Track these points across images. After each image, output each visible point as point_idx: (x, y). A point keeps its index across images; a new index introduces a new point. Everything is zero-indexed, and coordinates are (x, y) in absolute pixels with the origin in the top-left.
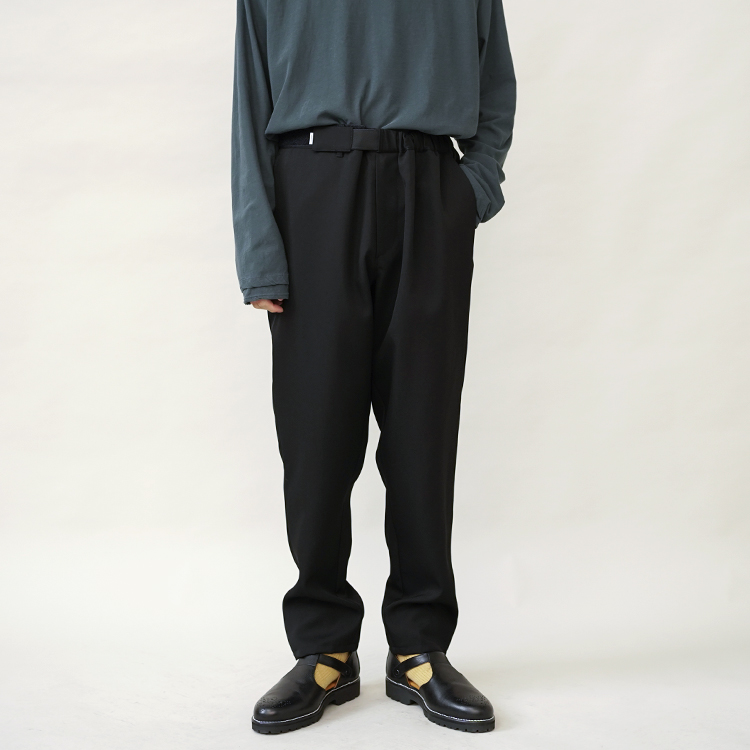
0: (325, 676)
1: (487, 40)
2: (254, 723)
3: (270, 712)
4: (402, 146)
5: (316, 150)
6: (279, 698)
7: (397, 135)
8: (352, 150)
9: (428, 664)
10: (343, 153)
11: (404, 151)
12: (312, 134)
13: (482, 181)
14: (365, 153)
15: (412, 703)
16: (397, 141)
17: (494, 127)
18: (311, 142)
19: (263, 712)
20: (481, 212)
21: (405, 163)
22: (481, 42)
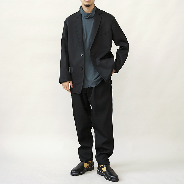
0: (86, 165)
2: (71, 173)
3: (74, 171)
6: (76, 169)
9: (106, 167)
15: (103, 175)
19: (73, 171)
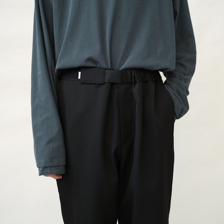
1: (178, 12)
4: (135, 80)
5: (83, 82)
7: (131, 73)
8: (105, 83)
10: (99, 85)
11: (136, 83)
12: (80, 73)
13: (177, 95)
14: (112, 84)
16: (131, 76)
17: (183, 63)
18: (79, 78)
20: (177, 113)
21: (136, 90)
22: (175, 13)
